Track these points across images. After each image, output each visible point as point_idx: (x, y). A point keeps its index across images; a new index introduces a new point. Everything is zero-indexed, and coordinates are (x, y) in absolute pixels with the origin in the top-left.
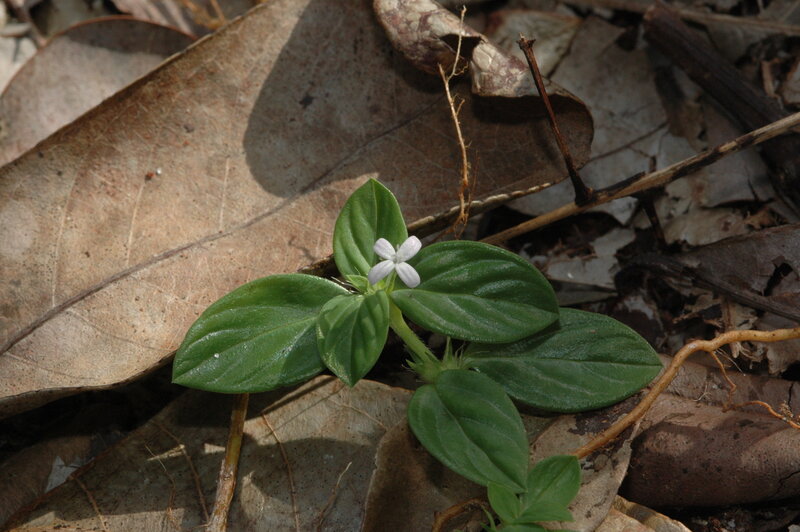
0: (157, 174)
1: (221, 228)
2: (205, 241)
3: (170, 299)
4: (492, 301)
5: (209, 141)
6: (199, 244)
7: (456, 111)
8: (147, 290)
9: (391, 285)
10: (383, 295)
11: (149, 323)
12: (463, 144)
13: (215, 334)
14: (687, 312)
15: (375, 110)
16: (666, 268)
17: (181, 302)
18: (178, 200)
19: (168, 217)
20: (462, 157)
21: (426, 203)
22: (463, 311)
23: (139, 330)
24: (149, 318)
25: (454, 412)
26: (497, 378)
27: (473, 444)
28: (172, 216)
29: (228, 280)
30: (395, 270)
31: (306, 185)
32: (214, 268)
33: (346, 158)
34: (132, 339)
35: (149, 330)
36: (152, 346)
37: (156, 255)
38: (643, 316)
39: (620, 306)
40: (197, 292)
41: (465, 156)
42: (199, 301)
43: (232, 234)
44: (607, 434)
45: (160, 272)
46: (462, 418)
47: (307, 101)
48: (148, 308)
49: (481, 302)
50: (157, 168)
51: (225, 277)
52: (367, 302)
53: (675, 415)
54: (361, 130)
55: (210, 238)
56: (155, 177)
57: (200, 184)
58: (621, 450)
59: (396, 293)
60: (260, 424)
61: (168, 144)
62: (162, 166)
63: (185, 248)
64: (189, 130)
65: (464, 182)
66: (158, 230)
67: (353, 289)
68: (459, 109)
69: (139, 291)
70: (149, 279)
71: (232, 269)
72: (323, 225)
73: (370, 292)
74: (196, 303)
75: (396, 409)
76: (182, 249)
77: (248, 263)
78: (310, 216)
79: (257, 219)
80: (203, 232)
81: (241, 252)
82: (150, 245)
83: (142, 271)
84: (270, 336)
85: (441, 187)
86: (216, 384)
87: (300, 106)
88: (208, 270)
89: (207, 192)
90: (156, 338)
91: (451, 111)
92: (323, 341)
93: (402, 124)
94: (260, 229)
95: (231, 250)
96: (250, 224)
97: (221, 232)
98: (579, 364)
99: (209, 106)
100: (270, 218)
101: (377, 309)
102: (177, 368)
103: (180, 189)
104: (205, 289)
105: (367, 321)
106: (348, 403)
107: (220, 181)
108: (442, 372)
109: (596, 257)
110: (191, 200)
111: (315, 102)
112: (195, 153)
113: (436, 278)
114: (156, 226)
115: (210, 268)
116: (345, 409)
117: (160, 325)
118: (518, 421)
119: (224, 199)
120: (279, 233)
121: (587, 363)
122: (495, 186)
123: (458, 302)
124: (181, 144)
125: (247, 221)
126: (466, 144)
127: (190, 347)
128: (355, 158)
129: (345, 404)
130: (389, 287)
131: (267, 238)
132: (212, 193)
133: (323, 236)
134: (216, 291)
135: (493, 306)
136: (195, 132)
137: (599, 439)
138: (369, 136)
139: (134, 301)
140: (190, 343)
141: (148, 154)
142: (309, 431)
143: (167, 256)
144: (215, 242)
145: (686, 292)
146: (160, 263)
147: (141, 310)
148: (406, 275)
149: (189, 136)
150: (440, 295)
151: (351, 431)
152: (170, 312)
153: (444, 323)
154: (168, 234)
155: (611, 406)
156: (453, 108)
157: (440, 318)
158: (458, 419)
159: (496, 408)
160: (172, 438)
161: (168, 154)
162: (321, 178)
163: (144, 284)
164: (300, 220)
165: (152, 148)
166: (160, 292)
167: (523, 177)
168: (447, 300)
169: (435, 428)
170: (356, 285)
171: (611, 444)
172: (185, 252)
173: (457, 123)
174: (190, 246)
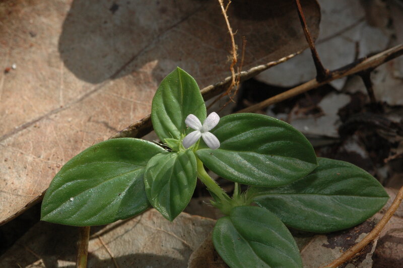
0: (13, 69)
1: (62, 104)
2: (51, 114)
3: (30, 158)
4: (270, 156)
5: (47, 42)
6: (47, 117)
7: (225, 8)
8: (13, 153)
9: (196, 146)
10: (191, 153)
11: (16, 177)
12: (231, 32)
13: (70, 184)
14: (393, 154)
15: (163, 11)
16: (377, 123)
17: (37, 160)
18: (29, 86)
19: (23, 99)
20: (232, 42)
21: (206, 75)
22: (249, 165)
23: (9, 183)
24: (16, 173)
25: (246, 238)
26: (272, 210)
27: (261, 261)
28: (25, 98)
29: (69, 141)
30: (201, 138)
31: (119, 68)
32: (59, 133)
33: (146, 47)
34: (4, 190)
35: (16, 182)
36: (19, 194)
37: (17, 127)
38: (359, 156)
39: (341, 149)
40: (48, 152)
41: (233, 41)
42: (51, 158)
43: (69, 107)
44: (354, 249)
45: (21, 139)
46: (252, 242)
47: (114, 8)
48: (15, 166)
49: (261, 157)
50: (12, 64)
51: (67, 139)
52: (180, 159)
53: (394, 230)
54: (155, 26)
55: (54, 111)
56: (11, 71)
57: (44, 73)
58: (364, 261)
59: (201, 151)
60: (97, 243)
61: (19, 46)
62: (16, 62)
63: (37, 121)
64: (33, 35)
65: (234, 60)
66: (17, 109)
67: (168, 148)
68: (227, 7)
69: (7, 154)
70: (14, 145)
71: (72, 133)
72: (134, 97)
73: (182, 151)
74: (49, 159)
75: (195, 231)
76: (35, 122)
77: (83, 128)
78: (124, 91)
79: (87, 95)
80: (49, 108)
81: (77, 120)
82: (12, 120)
83: (8, 140)
84: (110, 183)
85: (215, 62)
86: (73, 220)
87: (110, 12)
88: (55, 135)
89: (49, 78)
90: (22, 187)
91: (221, 9)
92: (150, 190)
93: (183, 20)
94: (89, 102)
95: (70, 119)
96: (81, 100)
97: (61, 107)
98: (329, 197)
99: (46, 17)
100: (96, 94)
101: (189, 165)
102: (44, 209)
103: (30, 78)
104: (54, 149)
105: (182, 174)
106: (160, 228)
107: (57, 70)
108: (235, 207)
109: (324, 115)
110: (38, 85)
111: (120, 8)
112: (39, 51)
113: (228, 140)
114: (15, 106)
115: (56, 134)
116: (159, 232)
117: (24, 178)
118: (293, 244)
119: (62, 82)
120: (103, 103)
121: (335, 196)
122: (254, 59)
123: (245, 157)
124: (27, 46)
125: (79, 97)
126: (233, 31)
127: (53, 193)
128: (152, 46)
129: (158, 228)
130: (195, 148)
131: (95, 109)
132: (53, 79)
133: (135, 104)
134: (62, 150)
135: (270, 160)
136: (38, 37)
137: (348, 253)
138: (161, 30)
139: (3, 162)
140: (53, 191)
141: (5, 54)
142: (134, 249)
143: (24, 127)
144: (59, 114)
145: (392, 140)
146: (20, 133)
147: (10, 168)
148: (210, 141)
149: (33, 39)
150: (233, 152)
151: (163, 248)
152: (31, 168)
153: (236, 173)
154: (24, 111)
155: (352, 228)
156: (222, 7)
157: (233, 170)
158: (249, 242)
159: (277, 235)
160: (34, 256)
161: (19, 53)
162: (129, 63)
163: (10, 148)
164: (117, 93)
165: (7, 50)
166: (22, 153)
167: (273, 51)
168: (237, 156)
169: (233, 249)
170: (171, 146)
171: (357, 257)
172: (38, 123)
173: (226, 17)
174: (40, 119)
